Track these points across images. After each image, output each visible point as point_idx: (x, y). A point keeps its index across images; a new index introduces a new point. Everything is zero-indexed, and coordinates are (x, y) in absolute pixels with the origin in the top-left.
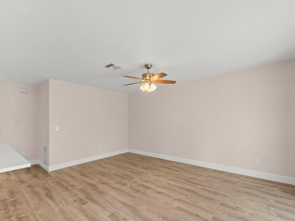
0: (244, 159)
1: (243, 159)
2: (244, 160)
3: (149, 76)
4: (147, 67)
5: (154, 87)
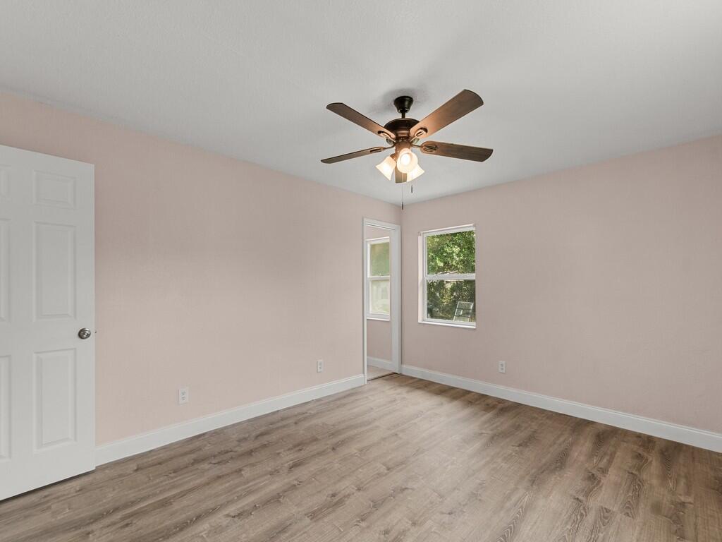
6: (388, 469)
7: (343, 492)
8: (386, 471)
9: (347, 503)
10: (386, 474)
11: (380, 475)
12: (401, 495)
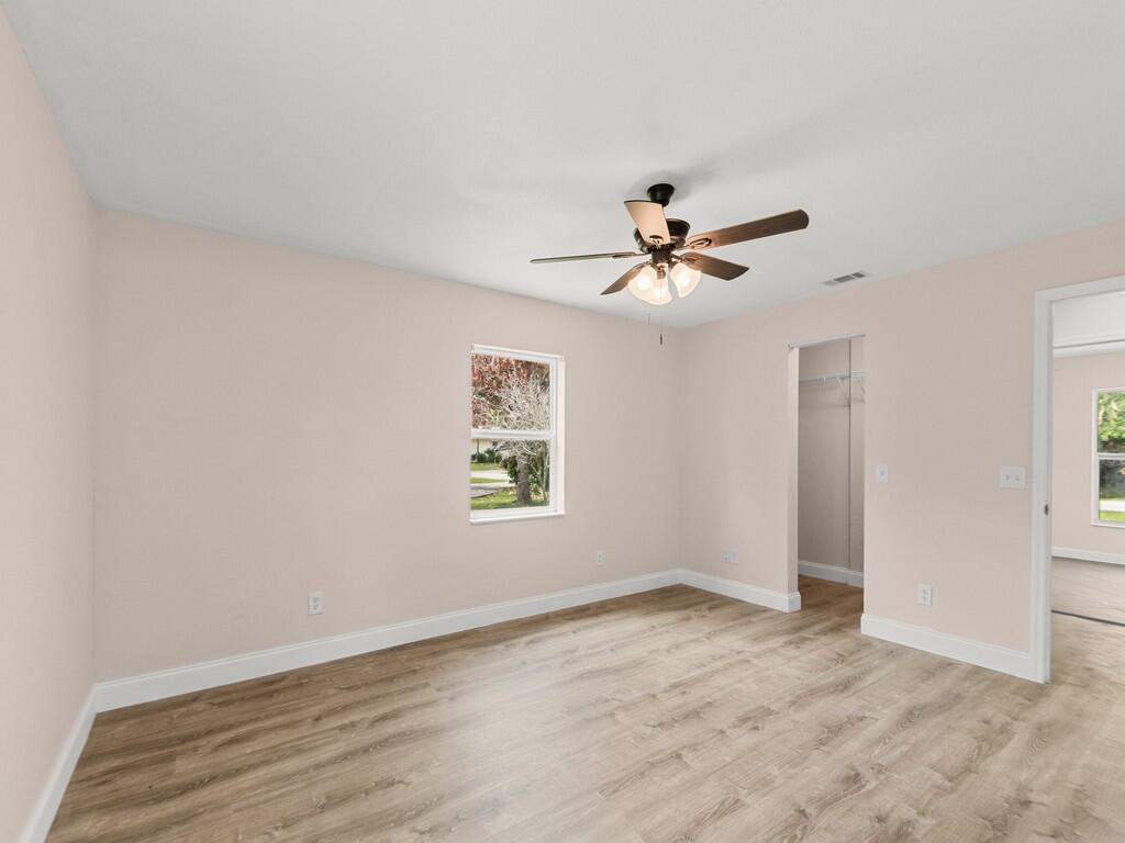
6: (679, 756)
7: (744, 731)
8: (683, 753)
9: (733, 719)
10: (683, 748)
11: (693, 747)
12: (664, 719)
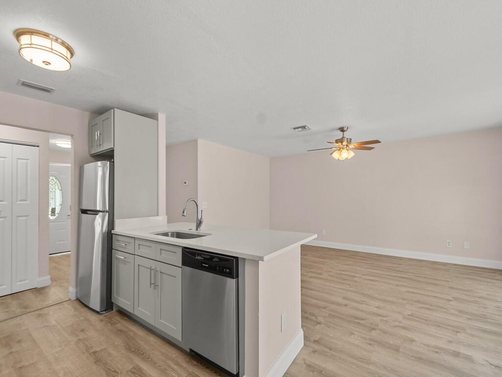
0: (449, 243)
1: (447, 244)
2: (449, 245)
3: (346, 141)
4: (342, 130)
5: (352, 154)
